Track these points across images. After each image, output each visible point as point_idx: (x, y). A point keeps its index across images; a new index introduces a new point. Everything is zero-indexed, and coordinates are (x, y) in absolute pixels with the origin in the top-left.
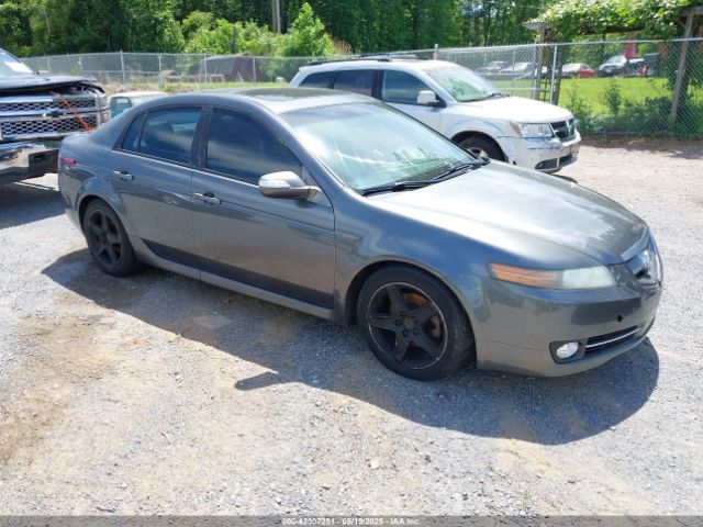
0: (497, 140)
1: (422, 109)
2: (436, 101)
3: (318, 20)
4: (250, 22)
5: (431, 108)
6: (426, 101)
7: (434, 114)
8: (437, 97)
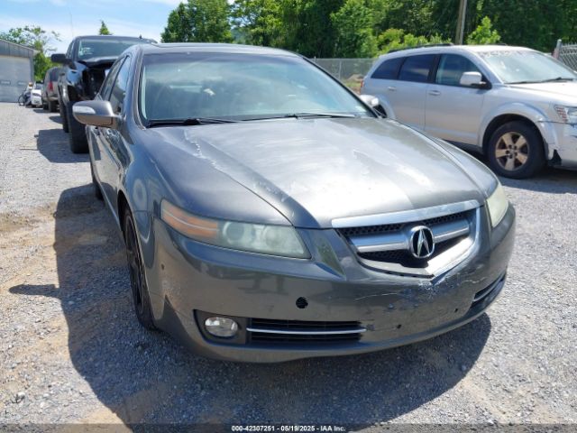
0: (537, 124)
1: (468, 91)
2: (481, 83)
3: (495, 32)
4: (434, 35)
5: (476, 90)
6: (469, 83)
7: (479, 96)
8: (484, 79)
